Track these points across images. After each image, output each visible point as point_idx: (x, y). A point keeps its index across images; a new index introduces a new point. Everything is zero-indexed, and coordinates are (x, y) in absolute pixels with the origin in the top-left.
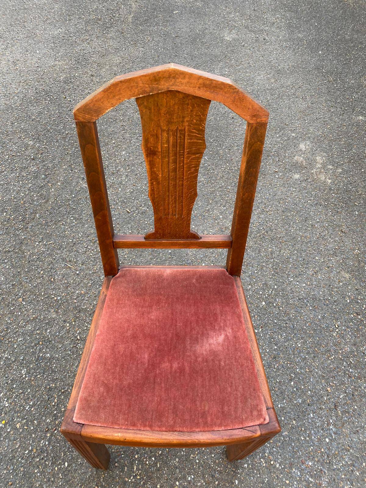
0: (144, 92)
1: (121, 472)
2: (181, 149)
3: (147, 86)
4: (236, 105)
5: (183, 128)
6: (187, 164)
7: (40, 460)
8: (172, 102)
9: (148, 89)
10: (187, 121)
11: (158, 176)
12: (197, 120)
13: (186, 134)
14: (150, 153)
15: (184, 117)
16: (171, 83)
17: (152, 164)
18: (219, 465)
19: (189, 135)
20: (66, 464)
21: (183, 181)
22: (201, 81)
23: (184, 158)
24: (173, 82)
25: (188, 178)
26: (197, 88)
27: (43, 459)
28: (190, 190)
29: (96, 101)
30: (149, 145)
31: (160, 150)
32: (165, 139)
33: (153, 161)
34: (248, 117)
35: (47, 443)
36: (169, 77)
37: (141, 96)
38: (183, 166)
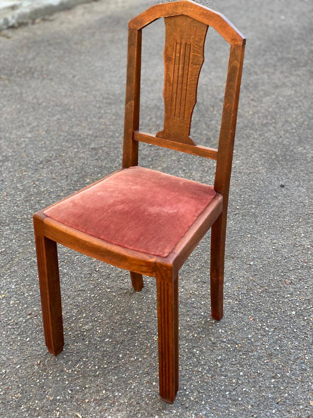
0: (168, 14)
1: (65, 363)
2: (188, 59)
3: (170, 10)
4: (222, 29)
5: (190, 43)
6: (191, 72)
7: (12, 328)
8: (185, 24)
9: (171, 12)
10: (193, 38)
11: (171, 79)
12: (198, 39)
13: (191, 48)
14: (168, 59)
15: (191, 36)
16: (184, 10)
17: (167, 68)
18: (150, 399)
19: (193, 49)
20: (28, 339)
21: (187, 86)
22: (201, 11)
23: (189, 67)
24: (185, 10)
25: (190, 84)
26: (198, 15)
27: (14, 328)
28: (191, 95)
29: (142, 16)
30: (168, 53)
31: (174, 58)
32: (178, 50)
33: (169, 66)
34: (229, 40)
35: (24, 321)
36: (183, 6)
37: (167, 16)
38: (188, 73)
